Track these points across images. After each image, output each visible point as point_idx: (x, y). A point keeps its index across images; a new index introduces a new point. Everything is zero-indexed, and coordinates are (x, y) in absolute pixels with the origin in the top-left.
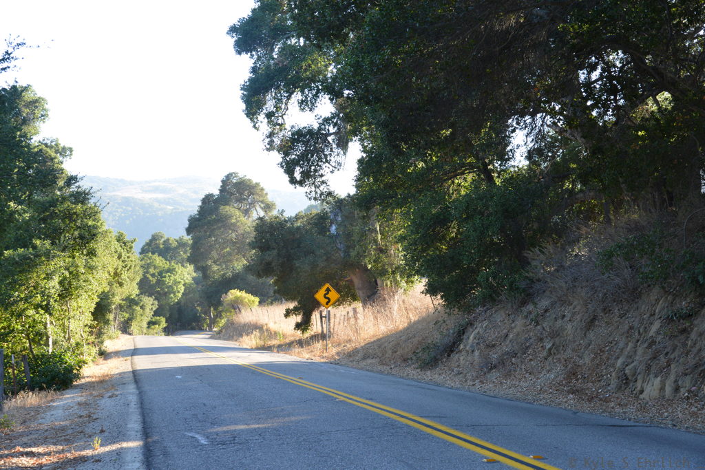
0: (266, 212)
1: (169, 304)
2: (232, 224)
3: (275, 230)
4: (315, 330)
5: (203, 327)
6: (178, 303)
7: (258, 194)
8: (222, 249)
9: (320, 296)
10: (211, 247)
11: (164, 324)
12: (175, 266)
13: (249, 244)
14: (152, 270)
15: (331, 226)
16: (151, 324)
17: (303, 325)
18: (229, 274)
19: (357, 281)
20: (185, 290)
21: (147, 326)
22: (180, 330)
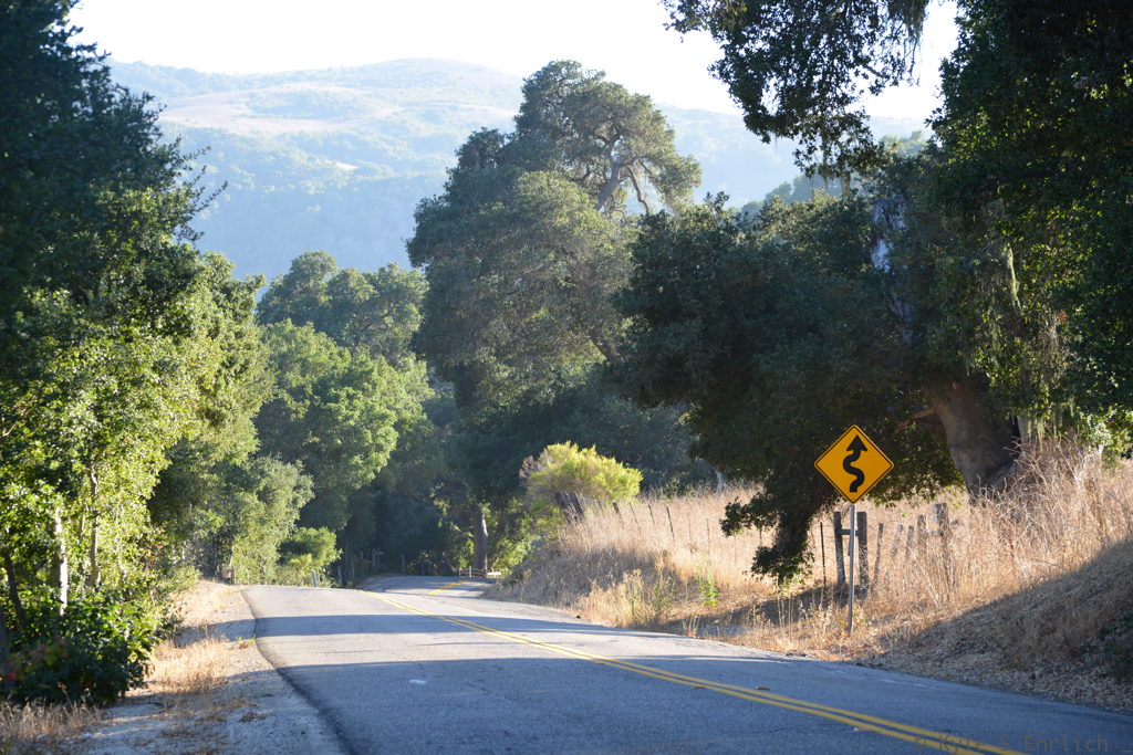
0: (667, 191)
1: (348, 490)
2: (556, 231)
3: (696, 257)
4: (818, 574)
5: (457, 564)
6: (378, 484)
7: (641, 134)
8: (523, 313)
9: (831, 464)
10: (490, 306)
11: (330, 553)
12: (371, 363)
13: (615, 300)
14: (294, 378)
15: (874, 244)
16: (289, 550)
17: (782, 558)
18: (547, 394)
19: (953, 423)
20: (400, 442)
21: (277, 556)
22: (381, 572)
